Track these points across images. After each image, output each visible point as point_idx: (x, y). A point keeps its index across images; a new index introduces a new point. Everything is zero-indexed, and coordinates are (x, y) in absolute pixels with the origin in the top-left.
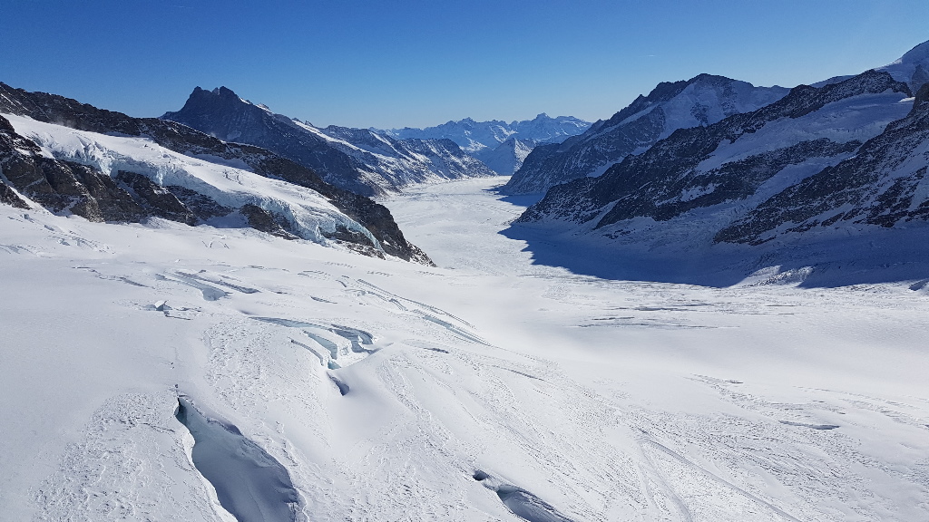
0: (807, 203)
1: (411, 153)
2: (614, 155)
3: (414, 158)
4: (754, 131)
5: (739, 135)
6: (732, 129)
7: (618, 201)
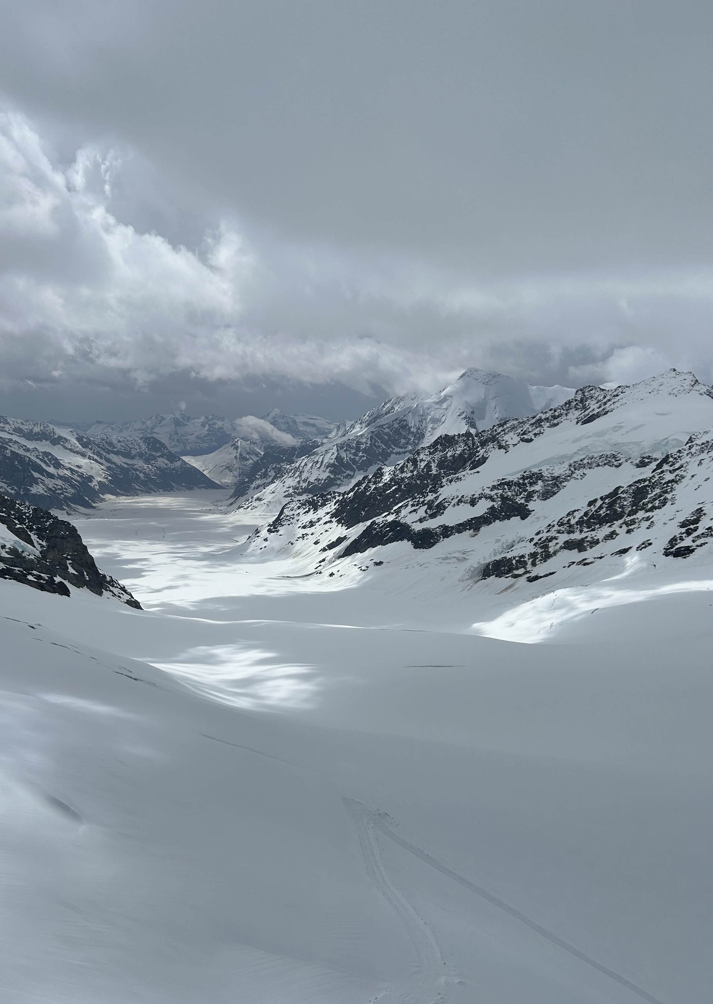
0: (593, 530)
1: (104, 454)
2: (364, 466)
3: (108, 460)
4: (532, 441)
5: (514, 445)
6: (506, 438)
7: (368, 523)
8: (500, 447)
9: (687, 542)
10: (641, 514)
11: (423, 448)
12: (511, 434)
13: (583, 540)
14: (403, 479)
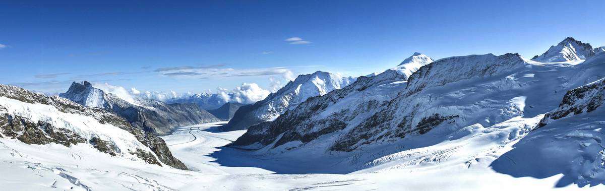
0: (369, 130)
4: (343, 97)
5: (337, 99)
6: (334, 96)
7: (284, 133)
8: (332, 101)
9: (402, 131)
10: (385, 123)
11: (303, 102)
12: (336, 95)
13: (366, 134)
14: (296, 115)
